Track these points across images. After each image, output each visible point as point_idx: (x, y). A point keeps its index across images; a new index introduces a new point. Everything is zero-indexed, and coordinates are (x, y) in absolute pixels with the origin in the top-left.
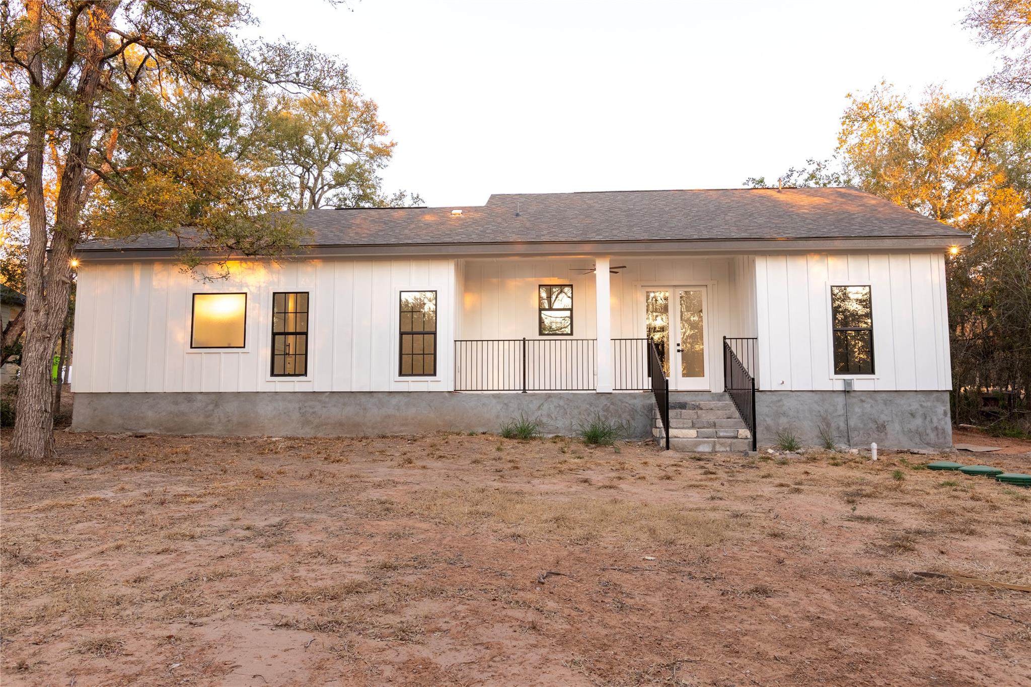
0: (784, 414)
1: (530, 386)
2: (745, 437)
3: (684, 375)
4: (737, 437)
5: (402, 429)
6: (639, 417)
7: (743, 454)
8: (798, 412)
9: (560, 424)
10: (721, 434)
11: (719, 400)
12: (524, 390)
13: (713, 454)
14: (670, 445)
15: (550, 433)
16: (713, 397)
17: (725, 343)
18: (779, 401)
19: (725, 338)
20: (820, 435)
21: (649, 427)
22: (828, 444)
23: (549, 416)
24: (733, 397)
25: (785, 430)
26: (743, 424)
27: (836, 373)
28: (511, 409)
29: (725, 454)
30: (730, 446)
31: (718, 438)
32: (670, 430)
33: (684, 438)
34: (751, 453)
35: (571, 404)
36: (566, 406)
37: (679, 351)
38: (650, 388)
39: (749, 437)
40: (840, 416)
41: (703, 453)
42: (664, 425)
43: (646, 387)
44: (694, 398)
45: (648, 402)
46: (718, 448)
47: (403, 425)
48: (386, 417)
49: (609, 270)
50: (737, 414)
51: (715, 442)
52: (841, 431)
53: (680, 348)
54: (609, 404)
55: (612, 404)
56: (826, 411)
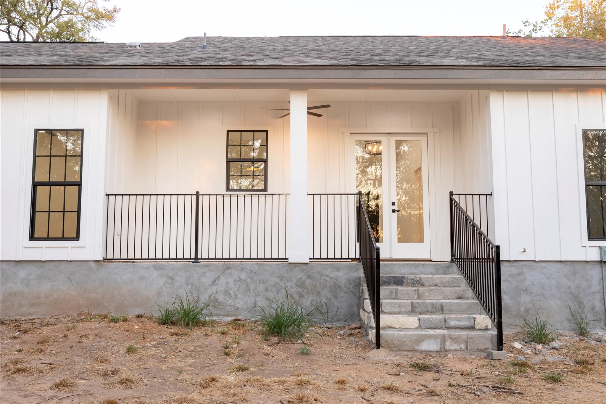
0: (526, 291)
1: (204, 253)
2: (483, 327)
3: (400, 240)
4: (472, 328)
5: (32, 310)
6: (343, 294)
7: (484, 354)
8: (543, 288)
9: (240, 303)
10: (452, 323)
11: (445, 273)
12: (196, 257)
13: (443, 354)
14: (382, 342)
15: (227, 315)
16: (436, 269)
17: (451, 200)
18: (520, 274)
19: (451, 194)
20: (571, 318)
21: (355, 308)
22: (582, 329)
23: (226, 292)
24: (463, 269)
25: (527, 311)
26: (480, 307)
27: (590, 238)
28: (178, 284)
29: (459, 354)
30: (466, 342)
31: (448, 328)
32: (382, 316)
33: (400, 329)
34: (495, 352)
35: (255, 277)
36: (249, 281)
37: (394, 211)
38: (358, 256)
39: (490, 327)
40: (595, 293)
41: (427, 354)
42: (373, 310)
43: (352, 256)
44: (413, 270)
45: (355, 275)
46: (449, 345)
47: (32, 305)
48: (10, 294)
49: (306, 111)
50: (470, 293)
51: (444, 336)
52: (597, 312)
53: (395, 207)
54: (304, 278)
55: (309, 277)
56: (578, 287)
